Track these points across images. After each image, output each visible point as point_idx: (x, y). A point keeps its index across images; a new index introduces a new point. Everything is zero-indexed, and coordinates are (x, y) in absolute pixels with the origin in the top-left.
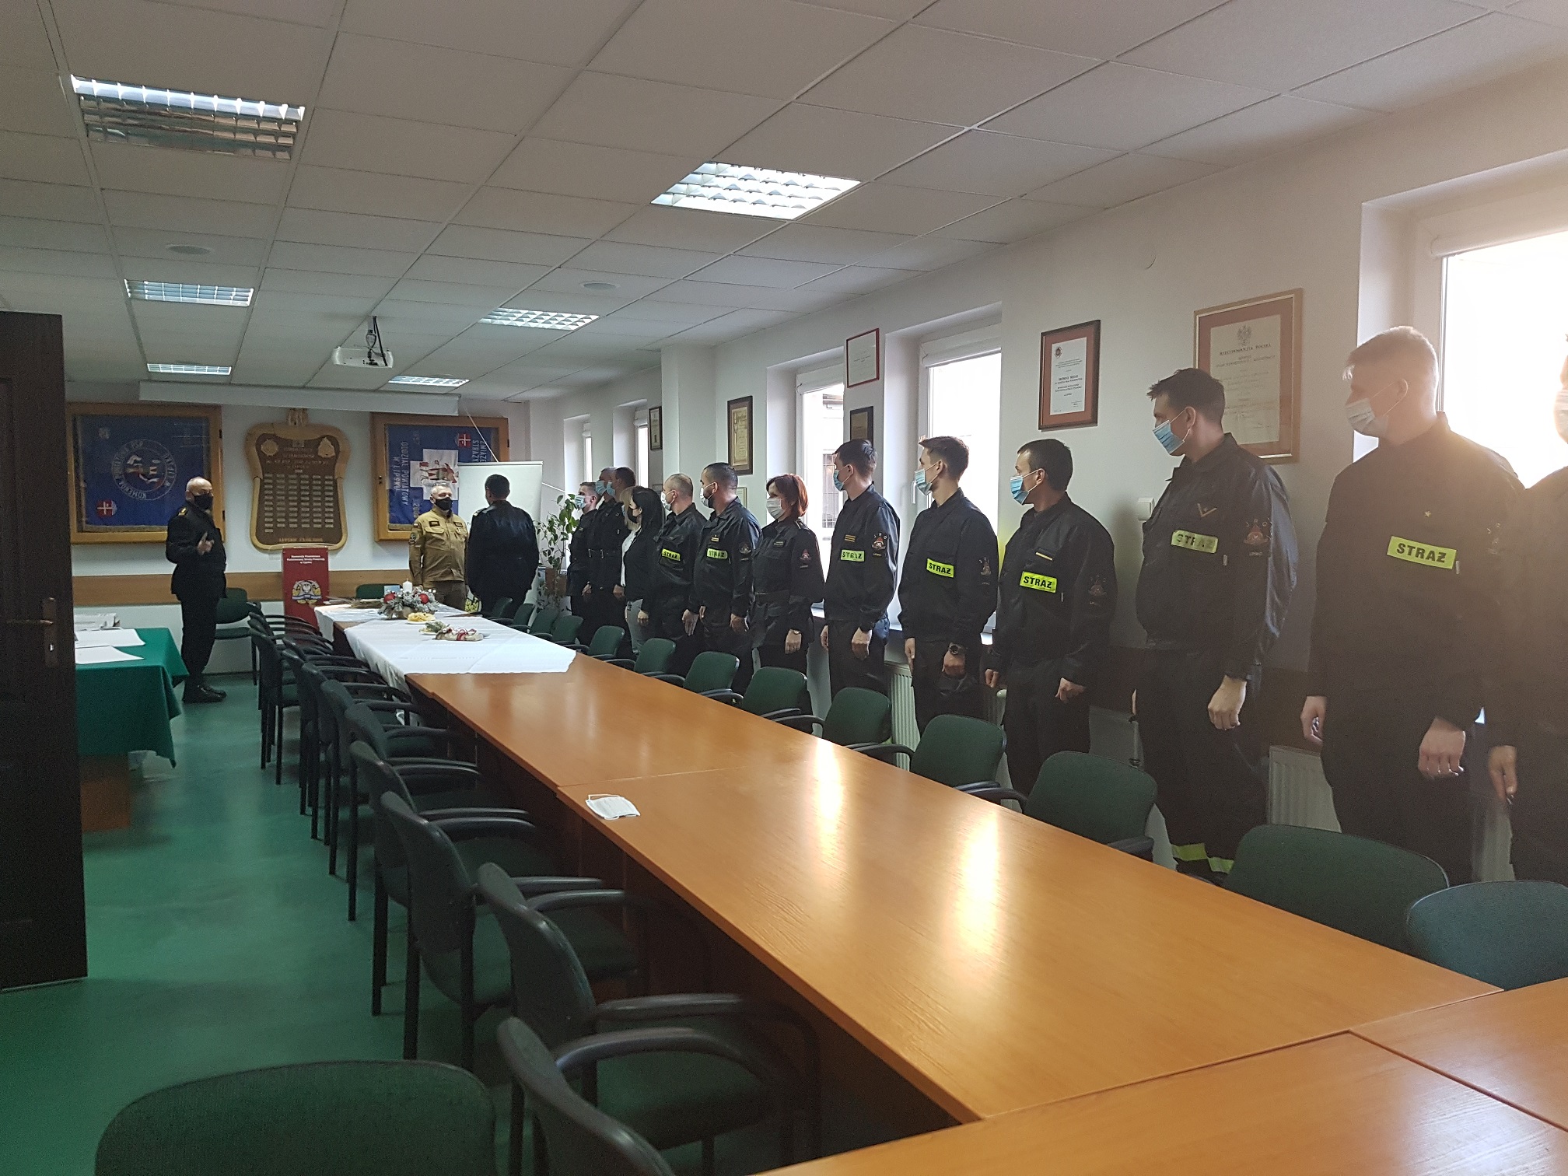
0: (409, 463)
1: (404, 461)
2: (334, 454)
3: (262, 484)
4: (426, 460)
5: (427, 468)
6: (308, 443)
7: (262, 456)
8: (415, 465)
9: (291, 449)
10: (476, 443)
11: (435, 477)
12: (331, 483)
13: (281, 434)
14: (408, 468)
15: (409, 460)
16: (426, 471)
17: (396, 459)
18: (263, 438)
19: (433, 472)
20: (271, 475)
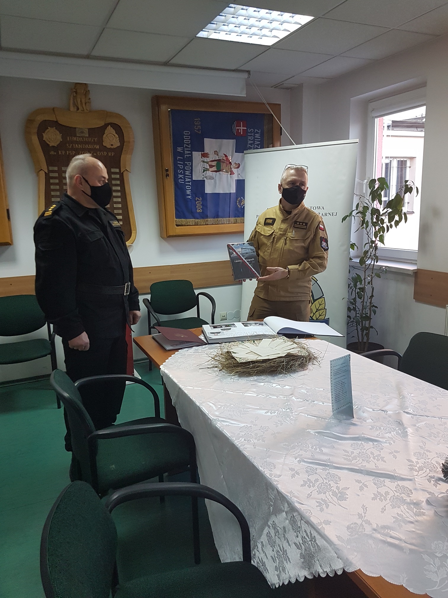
0: (191, 154)
1: (186, 152)
2: (119, 144)
3: (48, 178)
4: (207, 150)
5: (208, 160)
6: (92, 131)
7: (45, 146)
8: (196, 155)
9: (75, 139)
10: (251, 132)
11: (214, 169)
12: (118, 176)
13: (63, 121)
14: (190, 159)
15: (191, 151)
16: (207, 163)
17: (179, 149)
18: (44, 126)
19: (214, 163)
20: (56, 168)
